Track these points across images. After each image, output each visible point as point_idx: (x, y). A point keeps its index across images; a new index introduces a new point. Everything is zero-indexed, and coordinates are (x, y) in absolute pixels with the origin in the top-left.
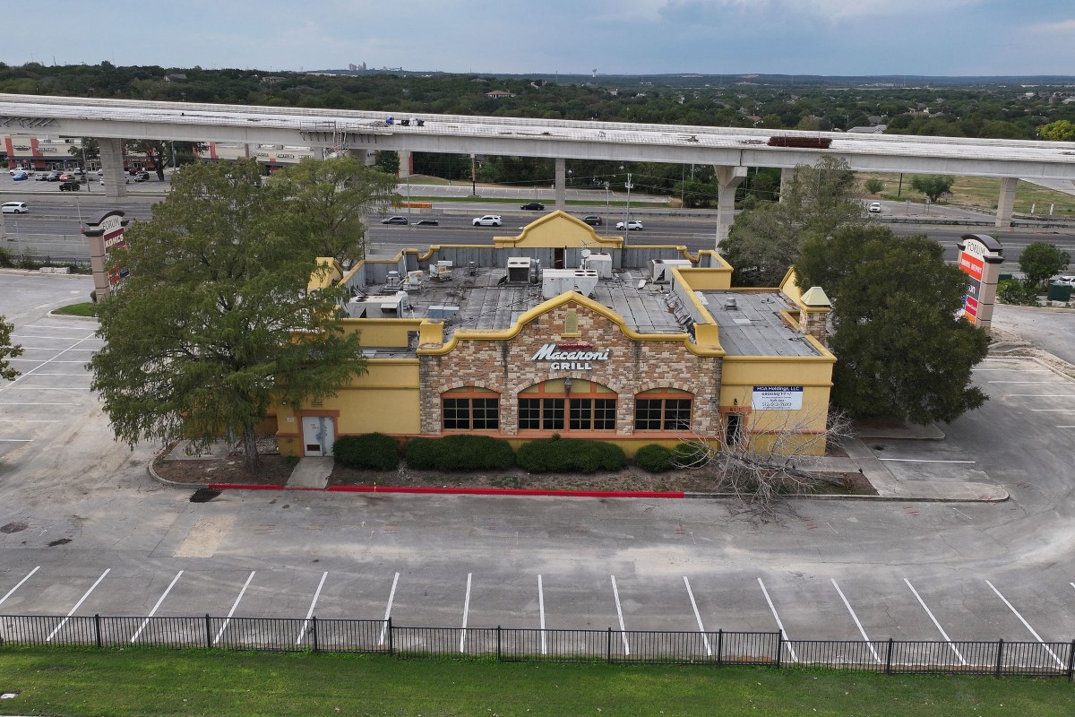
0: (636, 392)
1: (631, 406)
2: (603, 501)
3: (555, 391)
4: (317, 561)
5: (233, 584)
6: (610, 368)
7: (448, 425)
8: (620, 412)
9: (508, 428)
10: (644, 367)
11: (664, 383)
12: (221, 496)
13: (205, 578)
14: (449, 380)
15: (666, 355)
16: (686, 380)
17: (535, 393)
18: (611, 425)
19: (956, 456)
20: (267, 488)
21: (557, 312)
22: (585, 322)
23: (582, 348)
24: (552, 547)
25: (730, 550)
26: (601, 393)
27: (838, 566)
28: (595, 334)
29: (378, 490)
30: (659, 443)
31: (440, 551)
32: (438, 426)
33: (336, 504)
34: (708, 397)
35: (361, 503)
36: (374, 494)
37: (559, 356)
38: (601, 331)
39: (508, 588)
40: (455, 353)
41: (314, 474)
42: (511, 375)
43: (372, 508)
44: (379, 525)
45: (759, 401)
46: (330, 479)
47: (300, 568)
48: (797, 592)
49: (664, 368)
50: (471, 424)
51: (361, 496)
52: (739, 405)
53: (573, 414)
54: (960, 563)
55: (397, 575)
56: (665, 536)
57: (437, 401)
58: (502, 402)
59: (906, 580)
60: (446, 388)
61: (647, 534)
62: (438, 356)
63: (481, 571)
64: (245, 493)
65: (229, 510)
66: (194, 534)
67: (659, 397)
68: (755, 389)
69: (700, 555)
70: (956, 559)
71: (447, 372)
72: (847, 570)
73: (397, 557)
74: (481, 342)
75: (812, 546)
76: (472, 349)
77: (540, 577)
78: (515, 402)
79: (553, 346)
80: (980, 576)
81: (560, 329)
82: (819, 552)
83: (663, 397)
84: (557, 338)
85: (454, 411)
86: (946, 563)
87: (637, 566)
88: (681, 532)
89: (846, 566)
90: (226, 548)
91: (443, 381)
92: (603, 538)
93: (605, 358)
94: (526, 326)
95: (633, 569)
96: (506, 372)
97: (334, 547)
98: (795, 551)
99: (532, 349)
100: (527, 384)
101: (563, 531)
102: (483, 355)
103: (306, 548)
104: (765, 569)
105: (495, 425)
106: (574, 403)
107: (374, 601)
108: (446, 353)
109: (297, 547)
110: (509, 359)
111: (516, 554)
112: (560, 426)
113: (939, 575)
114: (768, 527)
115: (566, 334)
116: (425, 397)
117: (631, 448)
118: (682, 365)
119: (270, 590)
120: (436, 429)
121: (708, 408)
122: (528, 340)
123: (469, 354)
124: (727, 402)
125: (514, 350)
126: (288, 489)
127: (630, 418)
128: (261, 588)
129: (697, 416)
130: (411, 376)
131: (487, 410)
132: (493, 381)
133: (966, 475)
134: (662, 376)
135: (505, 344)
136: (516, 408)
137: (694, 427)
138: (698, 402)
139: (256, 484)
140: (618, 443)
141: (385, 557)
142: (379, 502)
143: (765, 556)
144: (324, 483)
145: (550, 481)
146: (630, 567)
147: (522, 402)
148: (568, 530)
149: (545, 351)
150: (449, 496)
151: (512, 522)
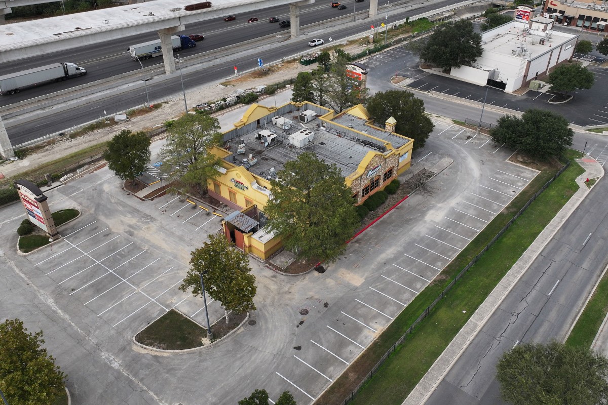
0: (384, 173)
1: (383, 177)
4: (385, 264)
5: (385, 281)
6: (380, 169)
8: (380, 181)
9: (360, 200)
12: (324, 267)
13: (378, 284)
15: (390, 159)
18: (378, 185)
19: (426, 152)
21: (372, 160)
23: (376, 167)
24: (414, 227)
25: (439, 205)
26: (377, 178)
28: (378, 162)
30: (387, 185)
35: (357, 245)
36: (354, 240)
37: (372, 173)
38: (380, 160)
39: (427, 242)
43: (362, 244)
45: (400, 160)
47: (387, 268)
48: (464, 208)
49: (390, 162)
53: (371, 188)
54: (471, 183)
56: (424, 210)
59: (471, 193)
61: (420, 211)
63: (415, 241)
65: (336, 269)
66: (346, 279)
69: (437, 210)
70: (469, 182)
72: (461, 197)
73: (395, 251)
75: (448, 195)
77: (426, 235)
79: (371, 171)
80: (478, 185)
82: (451, 196)
84: (371, 167)
86: (469, 185)
89: (459, 196)
90: (362, 276)
92: (416, 218)
93: (380, 167)
94: (366, 168)
95: (435, 222)
98: (448, 198)
100: (364, 185)
104: (451, 206)
105: (357, 201)
106: (371, 184)
107: (415, 263)
109: (374, 264)
111: (412, 233)
113: (473, 189)
115: (373, 165)
119: (395, 276)
122: (366, 172)
123: (354, 184)
125: (363, 177)
128: (393, 277)
129: (394, 172)
133: (437, 157)
134: (389, 165)
137: (393, 175)
140: (383, 188)
141: (394, 253)
142: (360, 241)
143: (446, 203)
146: (433, 221)
149: (370, 173)
150: (369, 229)
151: (394, 226)
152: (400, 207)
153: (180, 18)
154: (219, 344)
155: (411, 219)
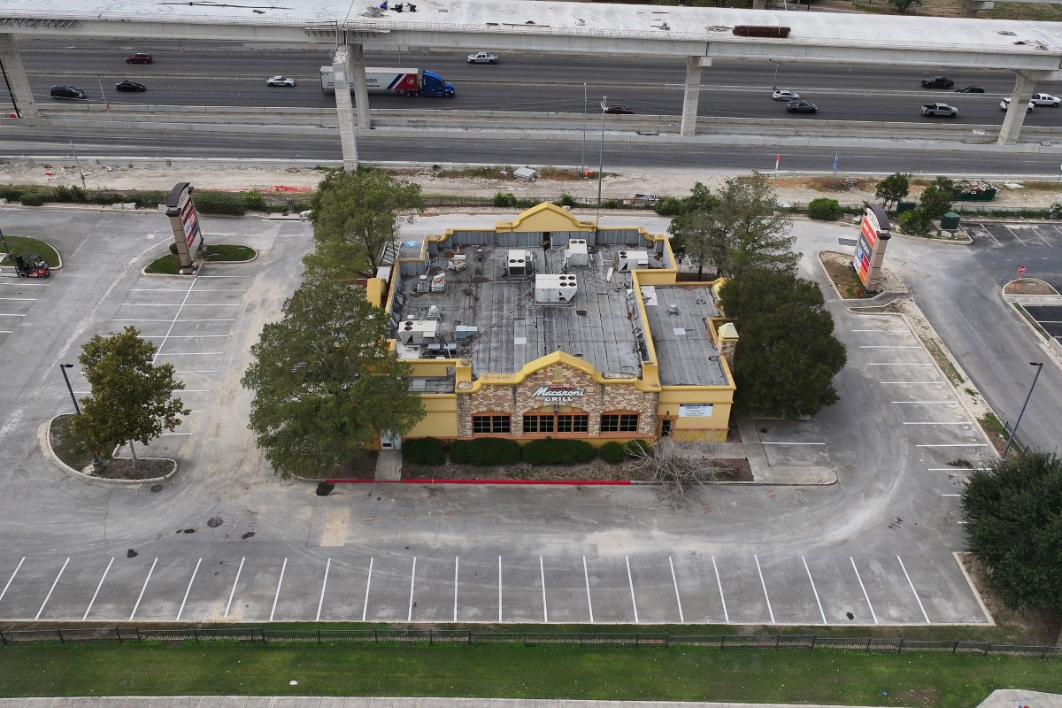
0: (601, 412)
1: (599, 419)
2: (579, 489)
3: (548, 411)
4: (407, 548)
5: (362, 568)
6: (584, 399)
7: (476, 431)
8: (591, 423)
9: (517, 433)
10: (607, 398)
11: (620, 407)
12: (335, 490)
13: (345, 564)
14: (477, 407)
15: (622, 391)
16: (635, 405)
17: (535, 413)
18: (585, 429)
19: (814, 437)
20: (363, 482)
21: (549, 369)
22: (569, 374)
23: (565, 389)
24: (548, 532)
25: (655, 533)
26: (578, 412)
27: (717, 545)
28: (575, 380)
29: (434, 482)
30: (616, 440)
31: (480, 538)
32: (470, 432)
33: (409, 495)
34: (650, 414)
35: (425, 494)
36: (433, 485)
37: (549, 394)
38: (578, 379)
39: (524, 568)
40: (481, 392)
41: (390, 468)
42: (518, 404)
43: (433, 499)
44: (440, 514)
45: (683, 412)
46: (403, 471)
47: (399, 554)
48: (690, 568)
49: (620, 398)
50: (492, 430)
51: (425, 487)
52: (671, 414)
53: (560, 424)
54: (790, 541)
55: (457, 558)
56: (616, 521)
57: (470, 419)
58: (513, 418)
59: (756, 557)
60: (475, 412)
61: (606, 518)
62: (470, 394)
63: (507, 553)
64: (350, 486)
65: (343, 503)
66: (328, 525)
67: (616, 414)
68: (681, 405)
69: (637, 537)
70: (789, 538)
71: (476, 403)
72: (723, 548)
73: (454, 544)
74: (498, 386)
75: (705, 528)
76: (493, 389)
77: (541, 558)
78: (522, 418)
79: (546, 389)
80: (799, 552)
81: (551, 378)
82: (708, 534)
83: (620, 414)
84: (549, 383)
85: (480, 423)
86: (782, 541)
87: (599, 548)
88: (627, 517)
89: (723, 545)
90: (350, 538)
91: (473, 408)
92: (578, 523)
93: (581, 394)
94: (528, 377)
95: (596, 551)
96: (515, 402)
97: (415, 535)
98: (694, 533)
99: (533, 389)
100: (529, 409)
101: (555, 517)
102: (500, 393)
103: (399, 537)
104: (674, 548)
105: (508, 430)
106: (560, 417)
107: (446, 580)
108: (475, 392)
109: (393, 536)
110: (517, 395)
111: (527, 539)
112: (551, 430)
113: (776, 552)
114: (680, 511)
115: (556, 381)
116: (461, 417)
117: (599, 443)
118: (633, 397)
119: (385, 573)
120: (469, 434)
121: (649, 420)
122: (529, 384)
123: (490, 392)
124: (663, 411)
125: (520, 390)
126: (377, 482)
127: (597, 427)
128: (380, 572)
129: (641, 425)
130: (452, 404)
131: (503, 422)
132: (507, 408)
133: (815, 458)
134: (619, 403)
135: (515, 387)
136: (522, 422)
137: (640, 431)
138: (642, 417)
139: (355, 479)
140: (589, 441)
141: (448, 544)
142: (437, 493)
143: (676, 537)
144: (399, 476)
145: (545, 472)
146: (594, 547)
147: (526, 418)
148: (557, 517)
149: (542, 391)
150: (481, 486)
151: (522, 510)
152: (588, 490)
153: (708, 43)
154: (94, 483)
155: (567, 519)
